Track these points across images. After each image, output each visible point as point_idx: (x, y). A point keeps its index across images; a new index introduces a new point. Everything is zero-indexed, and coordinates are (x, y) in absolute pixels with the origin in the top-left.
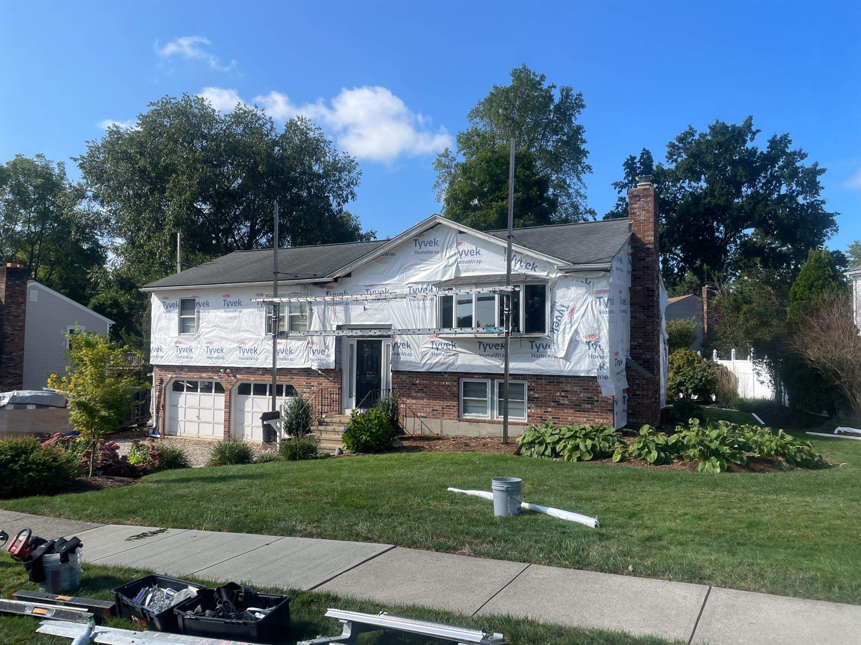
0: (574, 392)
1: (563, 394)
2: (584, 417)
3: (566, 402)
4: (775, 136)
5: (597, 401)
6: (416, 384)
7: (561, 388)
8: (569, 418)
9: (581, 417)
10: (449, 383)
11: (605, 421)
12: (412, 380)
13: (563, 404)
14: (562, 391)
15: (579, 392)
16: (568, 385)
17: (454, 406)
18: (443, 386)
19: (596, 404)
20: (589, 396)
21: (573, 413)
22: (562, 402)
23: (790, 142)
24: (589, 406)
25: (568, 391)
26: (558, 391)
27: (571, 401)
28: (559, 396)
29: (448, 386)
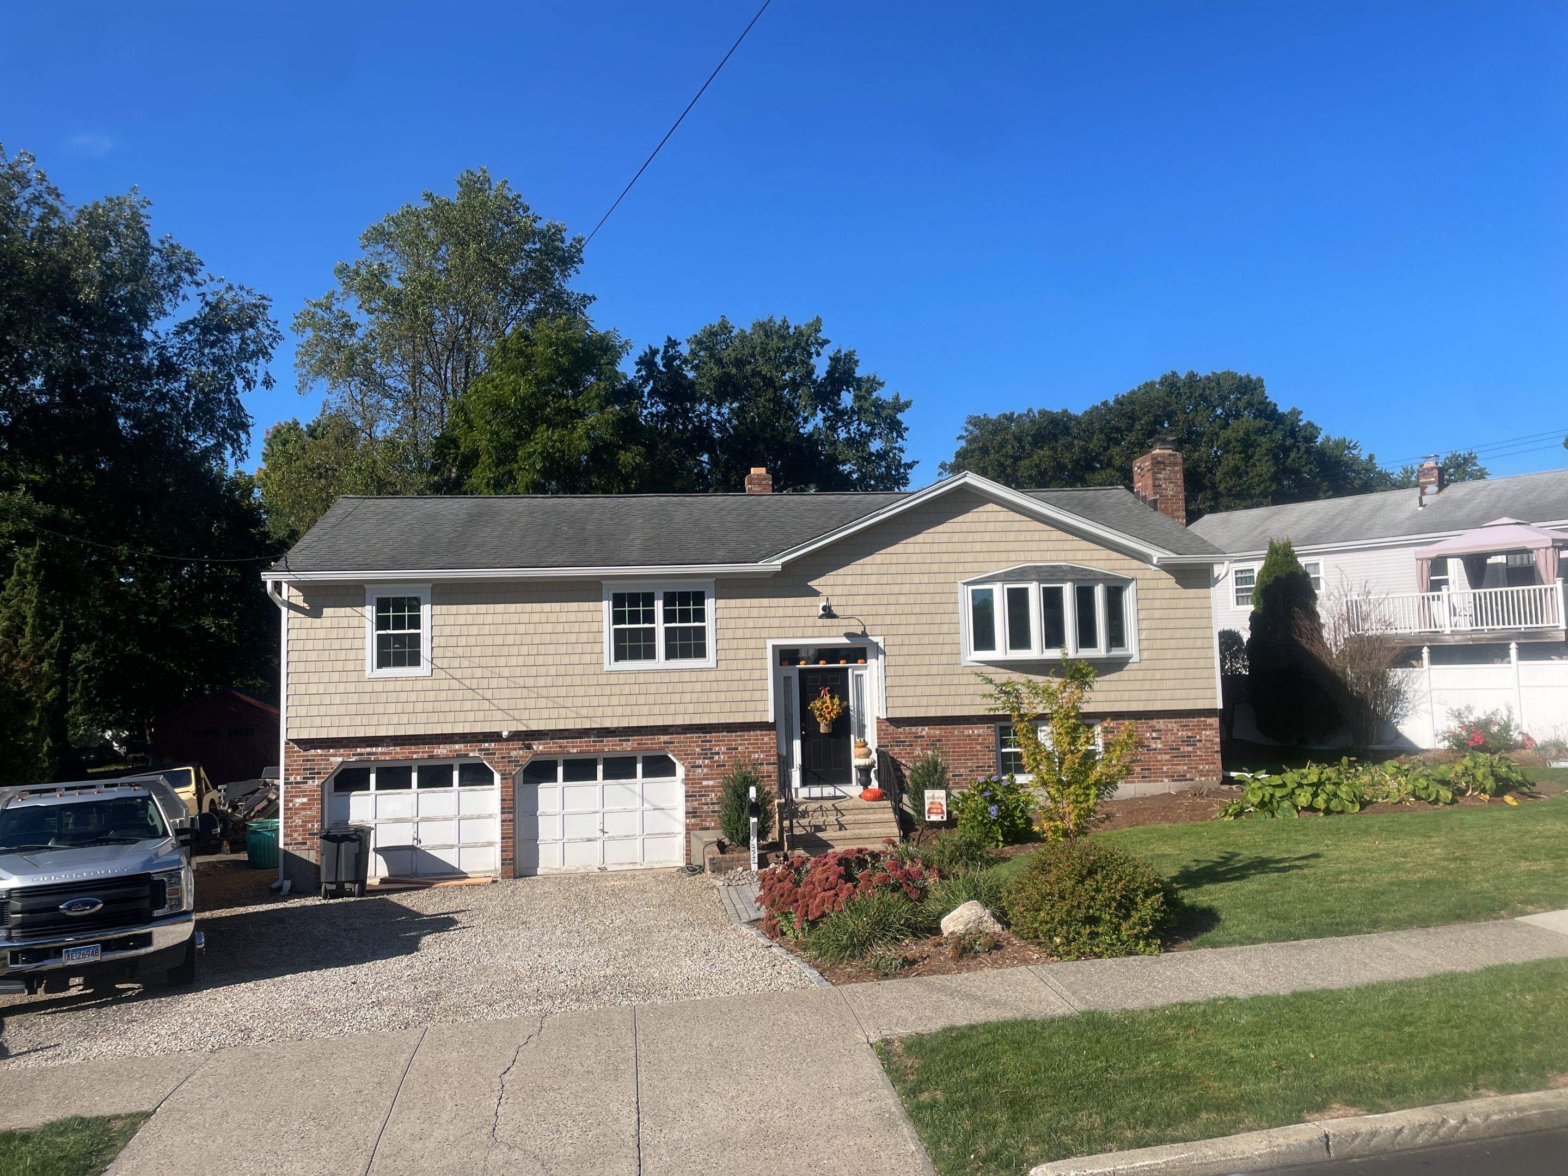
0: (1168, 730)
1: (1154, 735)
2: (1184, 765)
3: (1160, 746)
4: (839, 351)
5: (1200, 741)
6: (923, 737)
7: (1151, 727)
8: (1165, 769)
9: (1179, 765)
10: (981, 731)
11: (1212, 767)
12: (914, 729)
13: (1156, 749)
14: (1153, 731)
15: (1175, 731)
16: (1161, 721)
17: (989, 767)
18: (969, 736)
19: (1198, 744)
20: (1190, 734)
21: (1168, 761)
22: (1154, 746)
23: (856, 362)
24: (1190, 749)
25: (1160, 731)
26: (1146, 731)
27: (1165, 743)
28: (1148, 738)
29: (979, 735)
